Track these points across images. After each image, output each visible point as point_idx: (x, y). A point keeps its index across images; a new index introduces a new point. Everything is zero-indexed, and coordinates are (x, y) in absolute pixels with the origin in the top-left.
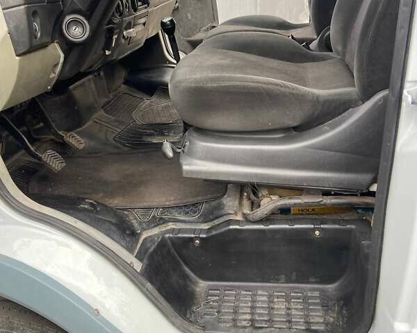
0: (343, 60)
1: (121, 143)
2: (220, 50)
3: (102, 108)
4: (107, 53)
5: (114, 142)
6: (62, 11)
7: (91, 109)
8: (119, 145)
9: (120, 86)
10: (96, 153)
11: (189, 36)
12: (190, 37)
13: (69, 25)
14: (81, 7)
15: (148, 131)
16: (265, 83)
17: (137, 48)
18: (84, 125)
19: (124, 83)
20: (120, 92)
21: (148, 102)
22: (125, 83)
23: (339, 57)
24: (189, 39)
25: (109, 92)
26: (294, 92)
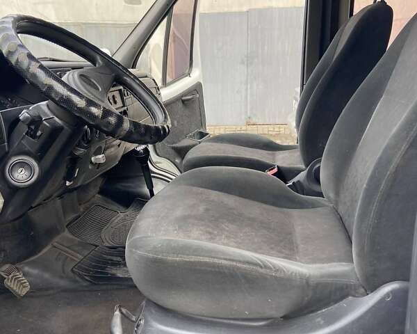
0: (336, 211)
1: (80, 275)
2: (195, 189)
3: (67, 226)
4: (68, 183)
5: (71, 274)
6: (7, 153)
7: (51, 232)
8: (78, 278)
9: (94, 196)
10: (47, 289)
11: (174, 143)
12: (176, 143)
13: (13, 167)
14: (30, 149)
15: (115, 259)
16: (240, 262)
17: (109, 168)
18: (39, 252)
19: (99, 193)
20: (93, 204)
21: (122, 215)
22: (101, 192)
23: (331, 205)
24: (174, 145)
25: (80, 204)
26: (278, 275)
